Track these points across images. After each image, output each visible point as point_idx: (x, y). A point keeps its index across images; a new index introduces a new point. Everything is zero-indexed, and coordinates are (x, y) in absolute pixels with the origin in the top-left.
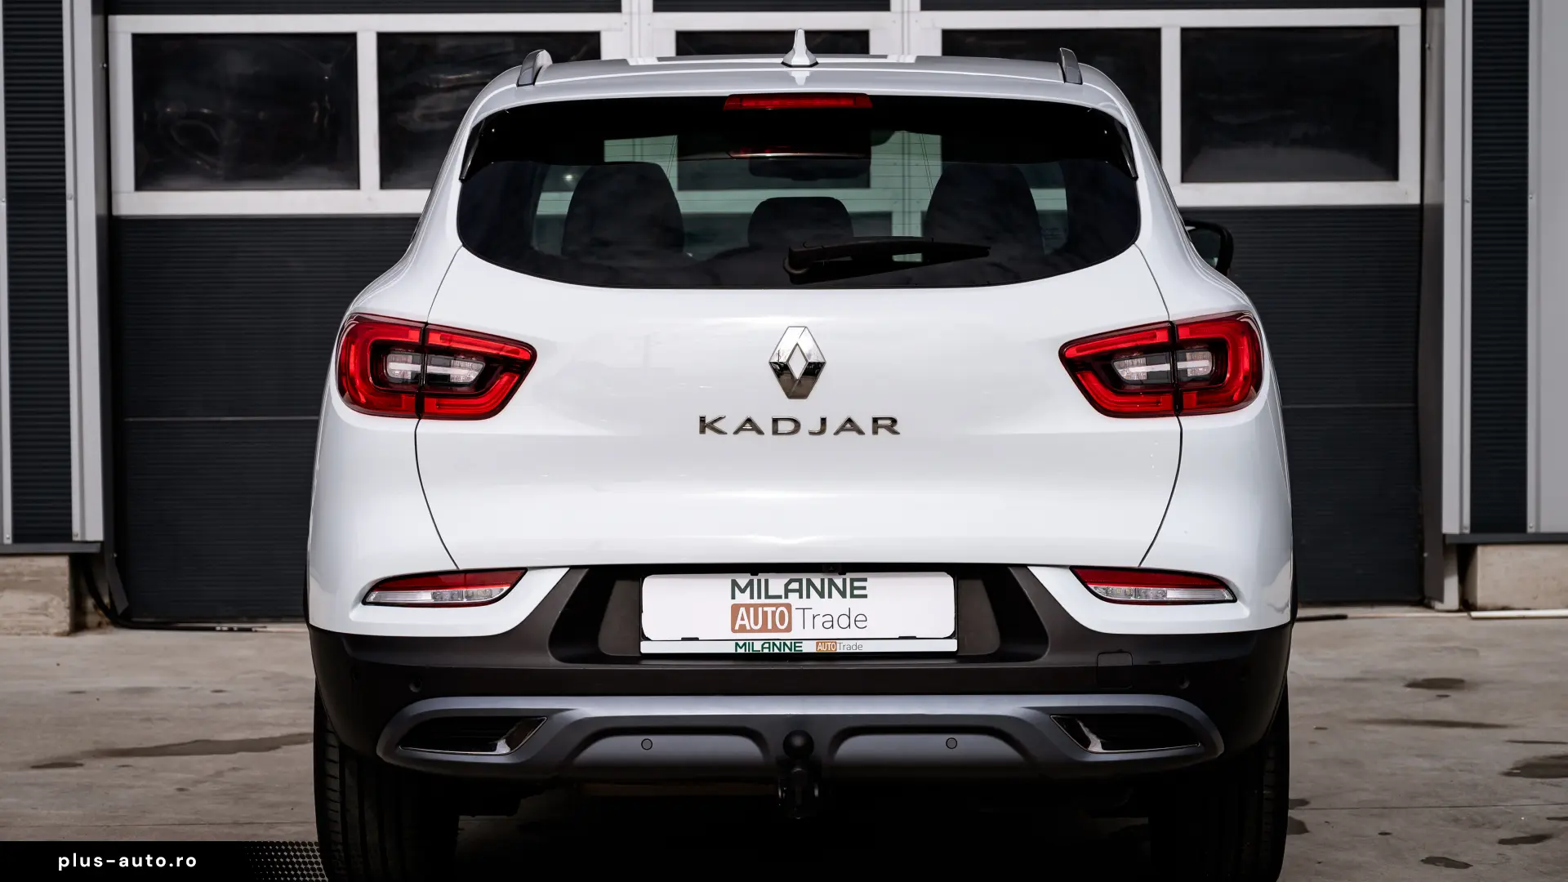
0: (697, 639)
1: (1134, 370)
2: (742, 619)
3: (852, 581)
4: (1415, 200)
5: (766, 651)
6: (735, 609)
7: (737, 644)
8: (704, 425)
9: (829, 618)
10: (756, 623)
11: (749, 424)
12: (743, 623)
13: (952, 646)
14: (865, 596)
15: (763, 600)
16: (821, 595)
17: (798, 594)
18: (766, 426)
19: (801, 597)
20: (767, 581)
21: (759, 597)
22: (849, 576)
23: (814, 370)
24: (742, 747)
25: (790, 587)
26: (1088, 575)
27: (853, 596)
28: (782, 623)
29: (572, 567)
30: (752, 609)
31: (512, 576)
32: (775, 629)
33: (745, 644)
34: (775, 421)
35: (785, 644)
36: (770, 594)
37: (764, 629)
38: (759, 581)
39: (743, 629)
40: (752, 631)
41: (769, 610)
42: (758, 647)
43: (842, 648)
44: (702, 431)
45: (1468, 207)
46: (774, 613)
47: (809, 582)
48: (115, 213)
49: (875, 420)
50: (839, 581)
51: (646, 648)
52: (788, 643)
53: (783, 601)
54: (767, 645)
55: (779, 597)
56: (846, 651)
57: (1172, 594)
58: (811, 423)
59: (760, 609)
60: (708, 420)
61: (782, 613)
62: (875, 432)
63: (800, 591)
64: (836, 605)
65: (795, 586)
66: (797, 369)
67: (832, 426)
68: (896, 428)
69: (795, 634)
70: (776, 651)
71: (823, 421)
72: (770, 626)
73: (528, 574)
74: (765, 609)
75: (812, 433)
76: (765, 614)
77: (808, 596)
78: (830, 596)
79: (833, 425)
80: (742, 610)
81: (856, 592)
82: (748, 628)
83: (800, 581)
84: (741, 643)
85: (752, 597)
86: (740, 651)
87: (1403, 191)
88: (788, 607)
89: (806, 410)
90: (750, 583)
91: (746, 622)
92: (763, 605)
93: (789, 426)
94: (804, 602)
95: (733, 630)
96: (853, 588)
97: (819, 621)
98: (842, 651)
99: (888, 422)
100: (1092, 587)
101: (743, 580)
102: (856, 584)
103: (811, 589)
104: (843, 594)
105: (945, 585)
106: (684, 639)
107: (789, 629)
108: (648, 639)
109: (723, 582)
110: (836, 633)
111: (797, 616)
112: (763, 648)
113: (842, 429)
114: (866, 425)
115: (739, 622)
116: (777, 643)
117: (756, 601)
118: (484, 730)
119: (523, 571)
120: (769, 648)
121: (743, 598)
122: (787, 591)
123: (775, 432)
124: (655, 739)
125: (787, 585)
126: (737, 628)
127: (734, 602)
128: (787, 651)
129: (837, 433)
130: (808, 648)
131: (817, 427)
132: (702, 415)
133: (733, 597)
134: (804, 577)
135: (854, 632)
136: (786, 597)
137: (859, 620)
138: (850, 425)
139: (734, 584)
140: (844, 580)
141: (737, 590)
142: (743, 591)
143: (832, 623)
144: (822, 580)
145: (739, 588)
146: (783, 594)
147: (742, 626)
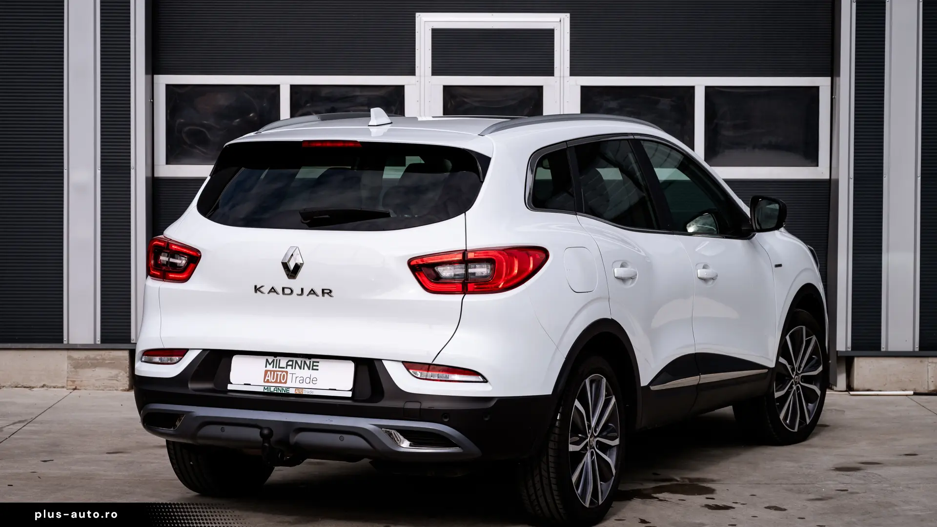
0: (250, 385)
2: (268, 377)
3: (313, 362)
4: (827, 177)
5: (275, 392)
6: (266, 372)
7: (264, 388)
8: (257, 289)
9: (302, 379)
10: (273, 379)
11: (273, 290)
12: (268, 378)
13: (349, 394)
14: (317, 370)
15: (278, 369)
16: (300, 368)
17: (291, 367)
18: (280, 291)
19: (292, 368)
20: (280, 360)
21: (276, 367)
22: (313, 360)
23: (298, 267)
24: (254, 434)
25: (288, 364)
26: (409, 365)
27: (313, 369)
28: (283, 380)
29: (204, 350)
30: (272, 373)
31: (183, 353)
32: (280, 382)
33: (268, 388)
34: (283, 289)
35: (283, 389)
36: (280, 366)
37: (276, 382)
38: (277, 360)
39: (268, 381)
40: (271, 382)
41: (279, 373)
42: (272, 389)
43: (305, 392)
44: (256, 292)
45: (852, 181)
46: (281, 375)
47: (296, 362)
48: (156, 175)
49: (323, 290)
50: (308, 362)
51: (230, 387)
52: (284, 389)
54: (276, 389)
55: (284, 368)
56: (307, 394)
58: (297, 291)
60: (258, 287)
62: (322, 295)
63: (292, 366)
64: (306, 373)
65: (290, 363)
66: (292, 266)
68: (332, 294)
69: (288, 385)
70: (279, 392)
71: (302, 290)
72: (278, 381)
73: (189, 351)
74: (278, 373)
75: (298, 295)
76: (277, 375)
77: (295, 368)
78: (304, 369)
79: (306, 292)
80: (269, 372)
81: (314, 368)
82: (270, 381)
83: (292, 361)
84: (266, 387)
85: (273, 367)
86: (266, 391)
87: (820, 172)
88: (287, 372)
89: (295, 284)
90: (273, 361)
91: (269, 378)
93: (287, 291)
94: (293, 371)
95: (264, 382)
96: (313, 366)
97: (298, 379)
98: (305, 394)
99: (328, 291)
100: (411, 371)
101: (270, 359)
102: (315, 364)
103: (297, 365)
104: (309, 369)
105: (350, 367)
106: (245, 384)
107: (286, 383)
108: (231, 383)
109: (262, 360)
110: (304, 385)
111: (290, 376)
112: (274, 390)
113: (310, 293)
114: (319, 292)
115: (267, 378)
116: (280, 388)
117: (274, 369)
119: (187, 350)
121: (270, 367)
122: (287, 365)
123: (284, 293)
124: (226, 427)
125: (287, 363)
127: (267, 369)
128: (283, 392)
129: (308, 295)
130: (292, 391)
131: (300, 292)
132: (256, 284)
133: (266, 367)
134: (294, 359)
135: (311, 386)
136: (286, 368)
137: (313, 380)
138: (313, 292)
139: (267, 360)
140: (310, 362)
141: (268, 363)
142: (270, 364)
143: (303, 381)
144: (302, 361)
145: (269, 363)
146: (285, 367)
147: (268, 380)
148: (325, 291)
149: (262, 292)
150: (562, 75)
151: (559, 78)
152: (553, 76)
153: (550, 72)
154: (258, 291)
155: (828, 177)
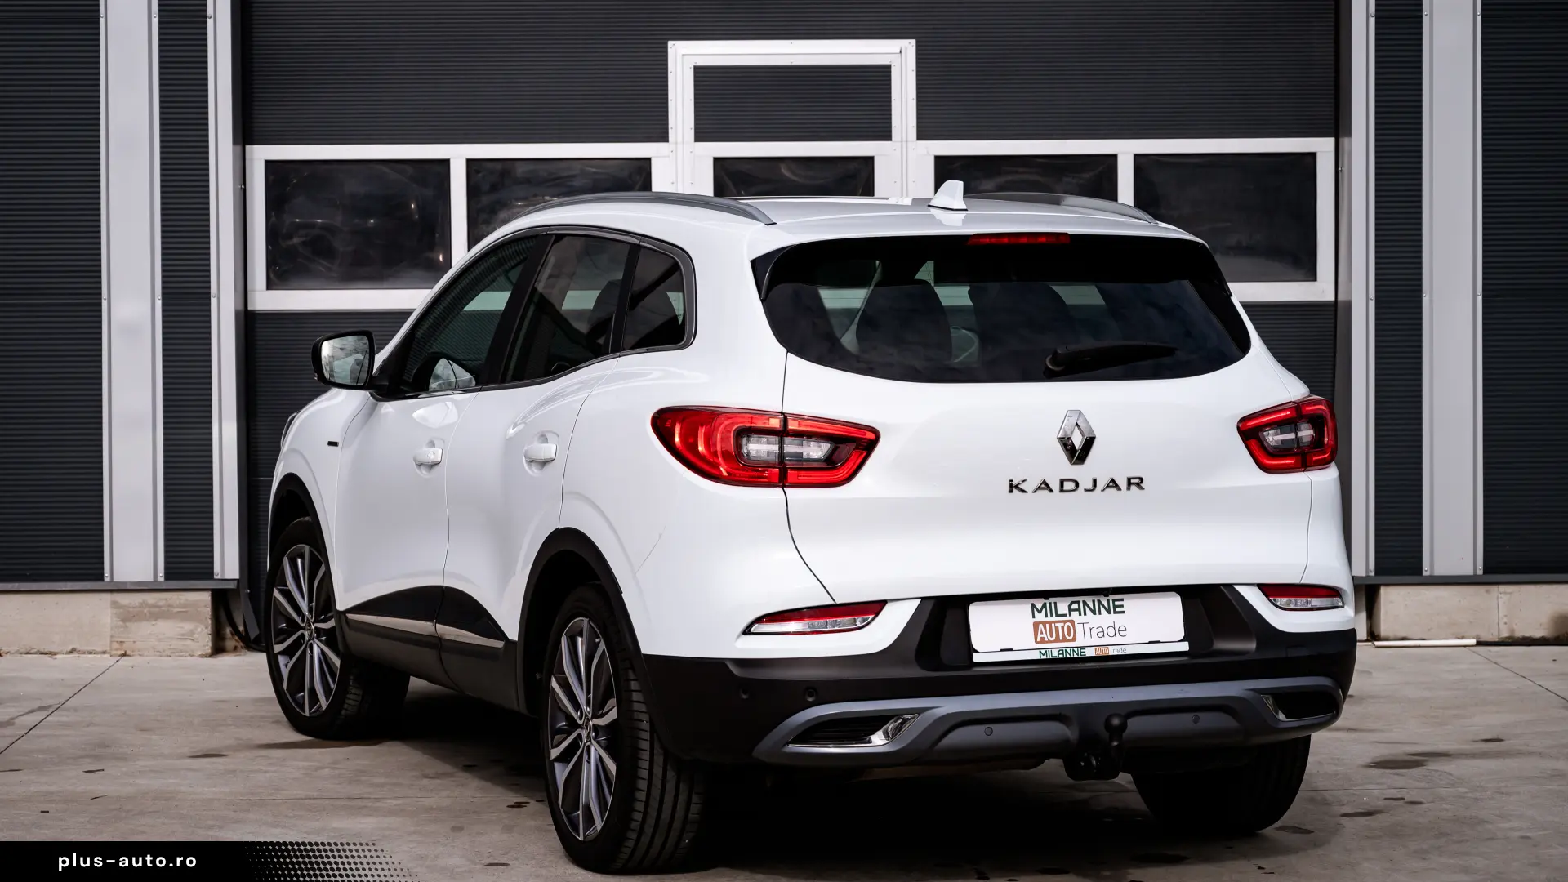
0: (1011, 650)
1: (1273, 438)
2: (1042, 633)
3: (1114, 600)
5: (1061, 656)
6: (1036, 625)
7: (1040, 652)
8: (1012, 486)
9: (1101, 630)
10: (1051, 636)
11: (1045, 486)
12: (1042, 636)
13: (1185, 647)
14: (1123, 612)
15: (1055, 618)
16: (1094, 612)
17: (1078, 612)
18: (1055, 486)
19: (1080, 614)
20: (1055, 603)
21: (1052, 616)
22: (1111, 597)
23: (1089, 443)
25: (1072, 607)
26: (1267, 590)
27: (1115, 612)
29: (923, 599)
30: (1047, 625)
31: (874, 608)
32: (1065, 640)
33: (1046, 652)
34: (1062, 482)
35: (1073, 650)
36: (1059, 613)
37: (1057, 640)
38: (1050, 603)
39: (1042, 641)
40: (1049, 642)
41: (1059, 625)
42: (1055, 653)
43: (1113, 652)
44: (1011, 491)
46: (1063, 627)
47: (1085, 603)
48: (250, 308)
49: (1129, 479)
50: (1105, 602)
51: (977, 658)
52: (1076, 649)
53: (1068, 618)
54: (1061, 652)
55: (1065, 615)
56: (1115, 654)
57: (1315, 602)
58: (1086, 484)
59: (1053, 625)
60: (1015, 483)
61: (1068, 627)
62: (1129, 489)
63: (1079, 610)
64: (1105, 619)
65: (1075, 606)
66: (1078, 441)
67: (1100, 485)
68: (1142, 485)
69: (1079, 642)
70: (1068, 656)
71: (1095, 481)
72: (1061, 638)
73: (887, 608)
74: (1057, 625)
75: (1087, 490)
76: (1057, 628)
77: (1085, 614)
78: (1100, 613)
80: (1041, 626)
81: (1117, 609)
82: (1046, 640)
83: (1078, 602)
84: (1043, 651)
85: (1046, 616)
86: (1044, 657)
88: (1072, 622)
90: (1044, 606)
91: (1044, 635)
92: (1055, 622)
93: (1068, 486)
94: (1083, 619)
95: (1037, 642)
96: (1115, 606)
97: (1094, 632)
98: (1112, 654)
99: (1137, 481)
100: (1271, 599)
101: (1039, 603)
102: (1117, 603)
103: (1087, 608)
104: (1109, 611)
105: (1174, 604)
106: (1002, 650)
107: (1074, 639)
108: (977, 652)
109: (1024, 607)
110: (1106, 641)
111: (1079, 628)
112: (1059, 654)
113: (1107, 486)
114: (1123, 484)
115: (1040, 636)
116: (1068, 650)
117: (1049, 619)
118: (861, 727)
119: (882, 604)
120: (1063, 654)
121: (1040, 617)
122: (1070, 610)
123: (1062, 490)
124: (995, 727)
125: (1070, 606)
126: (1038, 640)
127: (1035, 620)
128: (1076, 656)
129: (1104, 490)
130: (1090, 653)
131: (1090, 486)
132: (1011, 478)
133: (1034, 617)
134: (1081, 599)
135: (1118, 640)
136: (1070, 615)
137: (1120, 630)
138: (1113, 484)
139: (1033, 606)
140: (1108, 601)
141: (1036, 611)
142: (1040, 612)
143: (1103, 633)
144: (1094, 601)
145: (1037, 609)
146: (1067, 612)
147: (1042, 639)
148: (1132, 481)
149: (1023, 491)
150: (904, 139)
151: (900, 144)
152: (891, 140)
153: (885, 134)
154: (1014, 490)
155: (1332, 298)
